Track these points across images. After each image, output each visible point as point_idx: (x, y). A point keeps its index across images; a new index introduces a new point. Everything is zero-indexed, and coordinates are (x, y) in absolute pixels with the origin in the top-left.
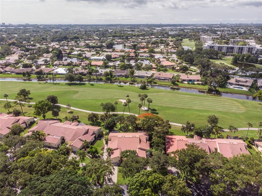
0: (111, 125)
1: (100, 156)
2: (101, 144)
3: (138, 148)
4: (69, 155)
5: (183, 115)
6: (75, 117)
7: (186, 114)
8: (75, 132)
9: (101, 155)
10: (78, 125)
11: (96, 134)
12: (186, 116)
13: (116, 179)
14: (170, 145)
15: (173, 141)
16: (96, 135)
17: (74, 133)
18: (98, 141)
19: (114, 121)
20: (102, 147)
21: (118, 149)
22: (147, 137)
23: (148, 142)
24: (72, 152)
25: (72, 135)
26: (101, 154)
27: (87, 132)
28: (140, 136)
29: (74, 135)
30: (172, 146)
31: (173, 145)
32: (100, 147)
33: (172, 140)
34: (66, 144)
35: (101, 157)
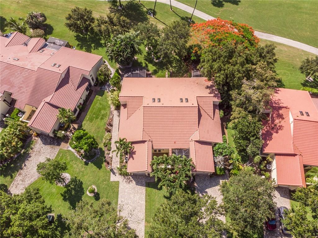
0: (124, 58)
1: (104, 149)
2: (105, 109)
3: (195, 141)
4: (32, 146)
5: (301, 8)
6: (36, 17)
7: (306, 5)
8: (34, 78)
9: (106, 148)
10: (45, 45)
11: (88, 80)
12: (306, 13)
13: (143, 229)
14: (273, 128)
15: (281, 116)
16: (90, 85)
17: (32, 84)
18: (98, 97)
19: (132, 47)
20: (106, 120)
21: (143, 142)
22: (216, 100)
23: (217, 111)
24: (38, 135)
25: (30, 90)
26: (104, 144)
27: (65, 81)
28: (199, 99)
29: (35, 90)
30: (277, 132)
31: (281, 127)
32: (102, 119)
33: (281, 112)
34: (20, 111)
35: (106, 155)
